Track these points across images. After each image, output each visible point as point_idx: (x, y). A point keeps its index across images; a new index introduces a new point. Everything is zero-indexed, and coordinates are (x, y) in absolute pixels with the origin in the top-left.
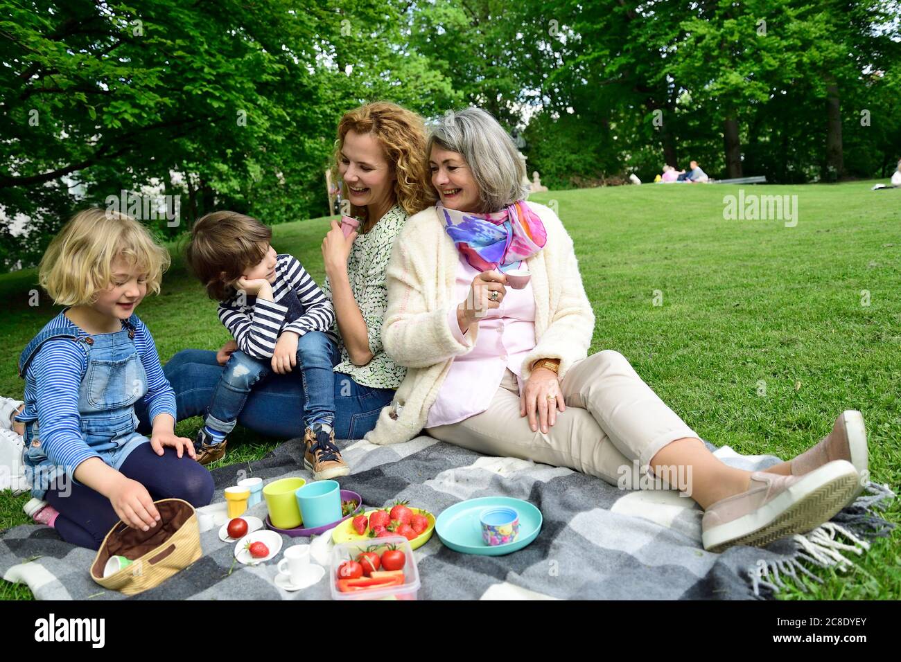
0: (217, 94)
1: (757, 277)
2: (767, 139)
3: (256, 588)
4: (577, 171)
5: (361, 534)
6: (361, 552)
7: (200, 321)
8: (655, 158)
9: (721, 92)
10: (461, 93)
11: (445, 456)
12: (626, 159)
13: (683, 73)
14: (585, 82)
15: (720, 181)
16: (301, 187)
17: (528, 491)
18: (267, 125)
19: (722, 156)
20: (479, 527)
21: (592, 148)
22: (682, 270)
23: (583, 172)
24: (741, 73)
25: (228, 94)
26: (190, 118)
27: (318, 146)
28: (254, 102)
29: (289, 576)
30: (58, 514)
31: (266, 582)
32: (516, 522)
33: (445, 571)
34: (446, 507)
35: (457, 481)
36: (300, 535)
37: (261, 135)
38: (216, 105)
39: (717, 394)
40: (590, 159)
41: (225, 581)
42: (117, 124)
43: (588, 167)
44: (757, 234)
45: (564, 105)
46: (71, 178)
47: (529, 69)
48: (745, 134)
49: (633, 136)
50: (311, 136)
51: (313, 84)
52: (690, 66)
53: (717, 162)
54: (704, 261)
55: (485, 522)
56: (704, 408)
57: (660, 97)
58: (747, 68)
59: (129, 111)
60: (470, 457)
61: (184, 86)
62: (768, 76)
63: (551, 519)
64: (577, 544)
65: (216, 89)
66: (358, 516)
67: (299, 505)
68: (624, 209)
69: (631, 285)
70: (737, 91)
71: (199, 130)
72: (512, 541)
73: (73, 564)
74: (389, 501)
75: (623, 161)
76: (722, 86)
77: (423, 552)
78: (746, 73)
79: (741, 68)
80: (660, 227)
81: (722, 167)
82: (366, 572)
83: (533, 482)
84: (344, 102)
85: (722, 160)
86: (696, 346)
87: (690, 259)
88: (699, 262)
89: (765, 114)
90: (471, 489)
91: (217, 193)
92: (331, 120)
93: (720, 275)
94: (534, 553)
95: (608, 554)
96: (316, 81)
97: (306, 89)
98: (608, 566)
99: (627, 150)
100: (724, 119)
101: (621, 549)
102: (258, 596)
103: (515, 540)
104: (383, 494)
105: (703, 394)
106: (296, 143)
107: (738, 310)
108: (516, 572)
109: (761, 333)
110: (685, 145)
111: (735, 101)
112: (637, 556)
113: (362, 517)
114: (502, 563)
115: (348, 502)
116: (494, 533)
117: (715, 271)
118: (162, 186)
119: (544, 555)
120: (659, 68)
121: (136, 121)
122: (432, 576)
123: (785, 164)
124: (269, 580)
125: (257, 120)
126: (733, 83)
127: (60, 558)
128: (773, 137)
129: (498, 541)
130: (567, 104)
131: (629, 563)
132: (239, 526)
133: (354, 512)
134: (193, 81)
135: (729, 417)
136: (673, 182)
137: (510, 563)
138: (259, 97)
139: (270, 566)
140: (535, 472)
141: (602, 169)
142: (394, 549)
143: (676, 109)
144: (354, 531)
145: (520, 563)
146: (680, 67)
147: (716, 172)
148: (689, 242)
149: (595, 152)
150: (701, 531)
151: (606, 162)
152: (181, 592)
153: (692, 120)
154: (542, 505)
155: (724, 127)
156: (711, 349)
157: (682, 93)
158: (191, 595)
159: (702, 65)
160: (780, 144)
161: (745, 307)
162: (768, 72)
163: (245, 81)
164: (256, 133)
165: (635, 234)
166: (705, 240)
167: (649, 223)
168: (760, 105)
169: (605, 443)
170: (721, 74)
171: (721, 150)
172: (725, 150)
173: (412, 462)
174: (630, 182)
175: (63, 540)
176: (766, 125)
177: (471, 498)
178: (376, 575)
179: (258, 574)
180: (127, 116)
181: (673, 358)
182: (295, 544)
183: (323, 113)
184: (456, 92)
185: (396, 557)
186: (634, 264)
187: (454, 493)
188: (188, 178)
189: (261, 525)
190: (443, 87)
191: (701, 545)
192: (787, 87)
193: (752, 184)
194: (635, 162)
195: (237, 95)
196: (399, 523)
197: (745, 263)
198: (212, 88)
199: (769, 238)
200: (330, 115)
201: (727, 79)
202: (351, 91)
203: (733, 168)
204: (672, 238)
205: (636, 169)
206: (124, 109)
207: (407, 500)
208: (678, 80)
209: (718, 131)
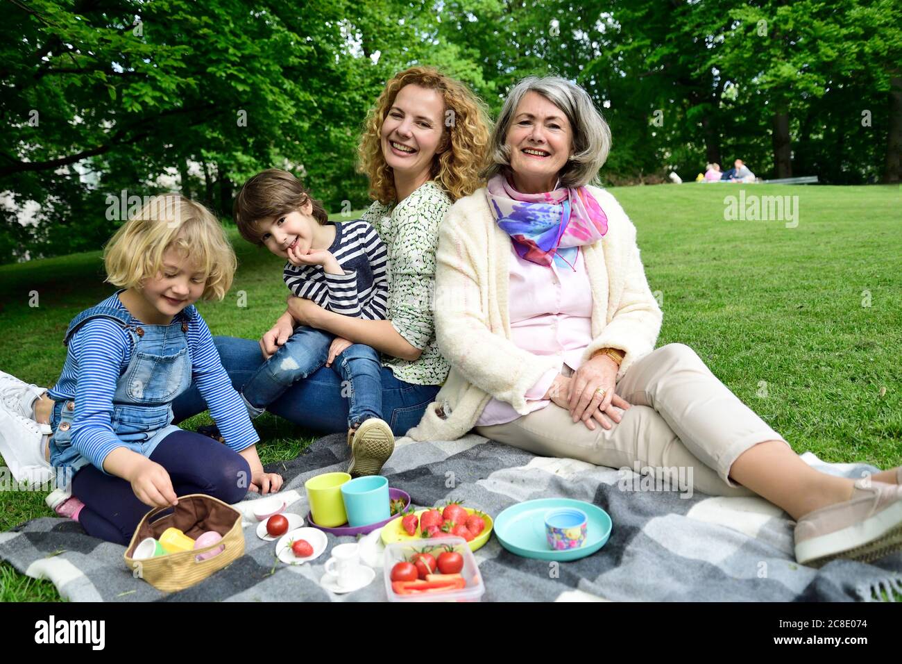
0: (242, 77)
1: (819, 279)
2: (821, 136)
3: (302, 588)
4: (614, 169)
5: (411, 534)
6: (415, 553)
7: (221, 315)
8: (698, 157)
9: (771, 85)
10: (492, 84)
11: (496, 456)
12: (665, 157)
13: (731, 65)
14: (623, 75)
15: (767, 181)
16: (323, 181)
17: (592, 494)
18: (294, 110)
19: (770, 155)
20: (543, 530)
21: (629, 144)
22: (733, 271)
23: (619, 170)
24: (795, 64)
25: (254, 78)
26: (210, 104)
27: (344, 136)
28: (279, 85)
29: (337, 577)
30: (82, 506)
31: (313, 582)
32: (585, 525)
33: (508, 576)
34: (502, 509)
35: (512, 482)
36: (345, 534)
37: (287, 121)
38: (240, 88)
39: (790, 397)
40: (627, 157)
41: (268, 581)
42: (137, 108)
43: (624, 165)
44: (813, 236)
45: (601, 99)
46: (84, 166)
47: (564, 59)
48: (796, 132)
49: (673, 132)
50: (337, 125)
51: (342, 70)
52: (739, 57)
53: (764, 162)
54: (757, 262)
55: (550, 524)
56: (778, 412)
57: (704, 91)
58: (801, 59)
59: (150, 94)
60: (524, 457)
61: (207, 67)
62: (823, 68)
63: (623, 523)
64: (652, 551)
65: (240, 71)
66: (407, 515)
67: (344, 501)
68: (664, 209)
69: (679, 285)
70: (788, 84)
71: (220, 116)
72: (580, 546)
73: (102, 560)
74: (440, 501)
75: (663, 159)
76: (773, 78)
77: (481, 555)
78: (800, 65)
79: (795, 59)
80: (705, 228)
81: (769, 166)
82: (422, 575)
83: (597, 484)
84: (374, 89)
85: (769, 159)
86: (761, 348)
87: (741, 260)
88: (751, 264)
89: (818, 109)
90: (528, 490)
91: (236, 185)
92: (359, 108)
93: (777, 276)
94: (605, 560)
95: (689, 563)
96: (344, 66)
97: (334, 74)
98: (690, 577)
99: (666, 147)
100: (773, 114)
101: (703, 558)
102: (307, 597)
103: (583, 546)
104: (433, 494)
105: (775, 398)
106: (322, 132)
107: (803, 313)
108: (588, 579)
109: (831, 336)
110: (729, 142)
111: (786, 95)
112: (722, 567)
113: (412, 516)
114: (572, 569)
115: (396, 501)
116: (560, 536)
117: (771, 273)
118: (179, 177)
119: (617, 561)
120: (705, 59)
121: (157, 104)
122: (494, 581)
123: (840, 164)
124: (315, 580)
125: (283, 105)
126: (785, 75)
127: (86, 553)
128: (828, 134)
129: (565, 546)
130: (604, 97)
131: (714, 573)
132: (279, 523)
133: (403, 511)
134: (218, 62)
135: (808, 422)
136: (716, 181)
137: (579, 570)
138: (286, 81)
139: (315, 566)
140: (598, 474)
141: (639, 167)
142: (452, 551)
143: (721, 103)
144: (403, 532)
145: (590, 570)
146: (727, 58)
147: (763, 172)
148: (738, 243)
149: (633, 148)
150: (793, 544)
151: (644, 160)
152: (220, 591)
153: (739, 115)
154: (611, 509)
155: (772, 122)
156: (777, 352)
157: (728, 86)
158: (230, 595)
159: (752, 56)
160: (835, 141)
161: (809, 309)
162: (825, 63)
163: (271, 63)
164: (281, 119)
165: (678, 234)
166: (755, 242)
167: (693, 223)
168: (813, 99)
169: (676, 445)
170: (772, 65)
171: (767, 149)
172: (774, 149)
173: (462, 462)
174: (670, 181)
175: (87, 534)
176: (820, 122)
177: (528, 499)
178: (433, 578)
179: (304, 575)
180: (148, 99)
181: (735, 359)
182: (340, 543)
183: (352, 101)
184: (487, 83)
185: (453, 559)
186: (680, 263)
187: (509, 494)
188: (205, 169)
189: (302, 522)
190: (473, 78)
191: (793, 558)
192: (845, 80)
193: (803, 184)
194: (676, 160)
195: (263, 78)
196: (453, 523)
197: (804, 265)
198: (236, 70)
199: (827, 240)
200: (358, 103)
201: (779, 71)
202: (381, 77)
203: (782, 167)
204: (718, 239)
205: (675, 168)
206: (144, 91)
207: (460, 500)
208: (723, 72)
209: (766, 127)
